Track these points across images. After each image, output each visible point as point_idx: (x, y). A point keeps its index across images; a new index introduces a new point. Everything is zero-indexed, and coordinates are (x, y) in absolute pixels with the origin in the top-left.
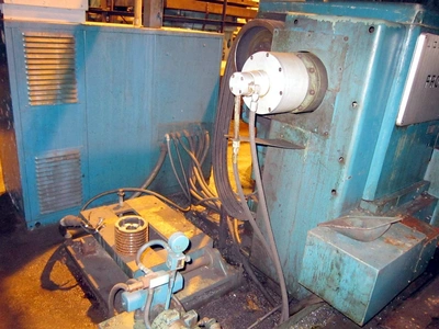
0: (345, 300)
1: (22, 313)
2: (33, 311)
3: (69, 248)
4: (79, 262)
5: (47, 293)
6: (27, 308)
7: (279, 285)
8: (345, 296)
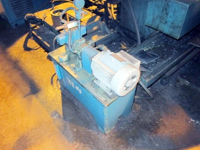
0: (170, 27)
1: (18, 61)
2: (22, 59)
3: (33, 32)
4: (39, 37)
5: (27, 52)
6: (20, 59)
7: (136, 34)
8: (169, 25)
